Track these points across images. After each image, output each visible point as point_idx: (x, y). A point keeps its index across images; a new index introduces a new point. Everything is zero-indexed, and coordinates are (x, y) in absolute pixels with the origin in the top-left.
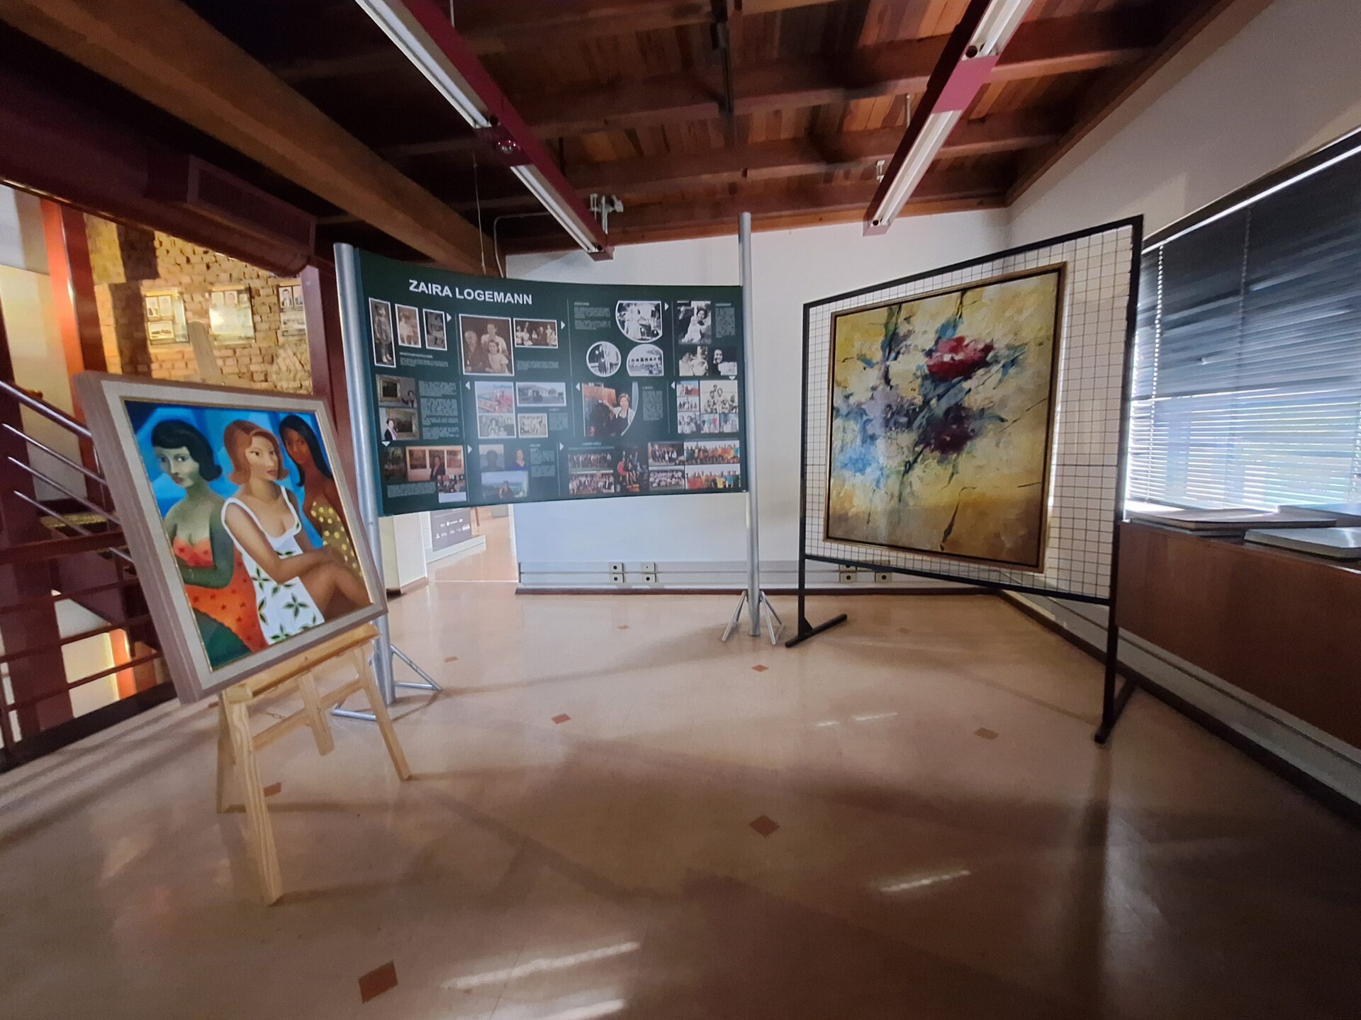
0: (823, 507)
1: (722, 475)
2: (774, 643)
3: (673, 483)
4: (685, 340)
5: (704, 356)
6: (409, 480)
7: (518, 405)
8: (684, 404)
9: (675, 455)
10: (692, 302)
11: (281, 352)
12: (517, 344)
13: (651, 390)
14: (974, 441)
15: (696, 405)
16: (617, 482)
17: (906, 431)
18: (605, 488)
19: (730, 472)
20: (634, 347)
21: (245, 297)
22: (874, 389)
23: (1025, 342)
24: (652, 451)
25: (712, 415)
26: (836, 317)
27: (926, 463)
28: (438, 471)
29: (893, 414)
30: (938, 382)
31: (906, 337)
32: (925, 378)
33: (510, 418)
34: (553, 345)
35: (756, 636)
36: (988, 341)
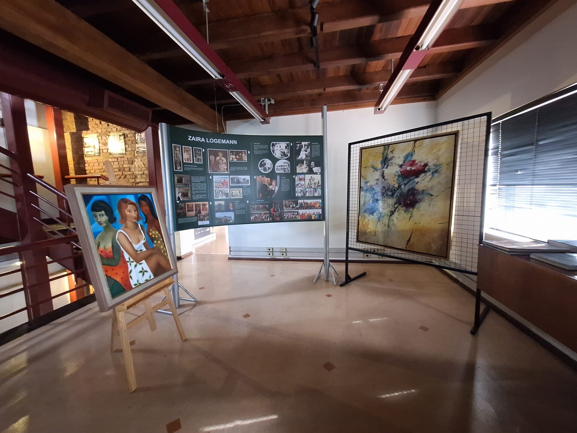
0: (356, 228)
1: (314, 214)
2: (335, 284)
3: (293, 217)
4: (300, 157)
5: (307, 165)
6: (187, 216)
7: (231, 185)
8: (298, 184)
9: (294, 205)
10: (302, 143)
11: (136, 159)
12: (231, 160)
13: (284, 178)
14: (420, 203)
15: (303, 184)
16: (270, 216)
17: (391, 198)
18: (266, 219)
19: (317, 212)
20: (279, 161)
21: (122, 137)
22: (377, 180)
23: (441, 163)
24: (285, 204)
25: (310, 189)
26: (362, 149)
27: (399, 212)
28: (198, 212)
29: (385, 191)
30: (404, 178)
31: (391, 159)
32: (399, 176)
33: (227, 190)
34: (245, 161)
35: (327, 281)
36: (426, 162)
